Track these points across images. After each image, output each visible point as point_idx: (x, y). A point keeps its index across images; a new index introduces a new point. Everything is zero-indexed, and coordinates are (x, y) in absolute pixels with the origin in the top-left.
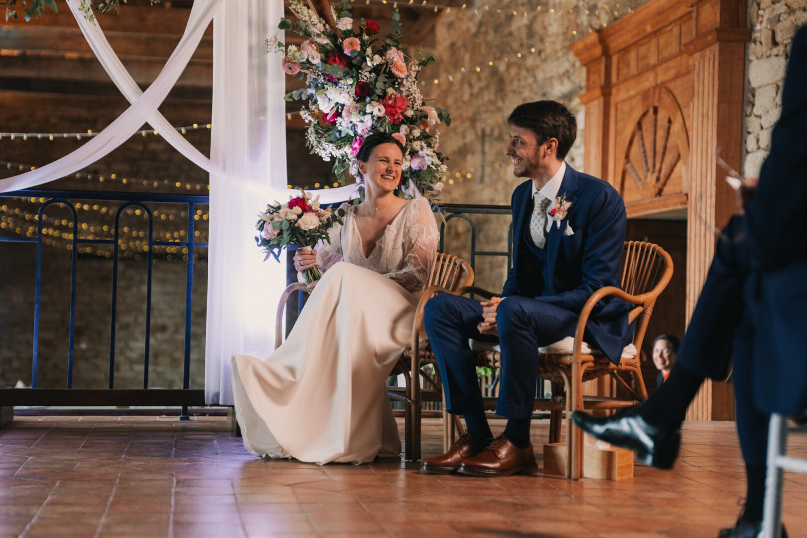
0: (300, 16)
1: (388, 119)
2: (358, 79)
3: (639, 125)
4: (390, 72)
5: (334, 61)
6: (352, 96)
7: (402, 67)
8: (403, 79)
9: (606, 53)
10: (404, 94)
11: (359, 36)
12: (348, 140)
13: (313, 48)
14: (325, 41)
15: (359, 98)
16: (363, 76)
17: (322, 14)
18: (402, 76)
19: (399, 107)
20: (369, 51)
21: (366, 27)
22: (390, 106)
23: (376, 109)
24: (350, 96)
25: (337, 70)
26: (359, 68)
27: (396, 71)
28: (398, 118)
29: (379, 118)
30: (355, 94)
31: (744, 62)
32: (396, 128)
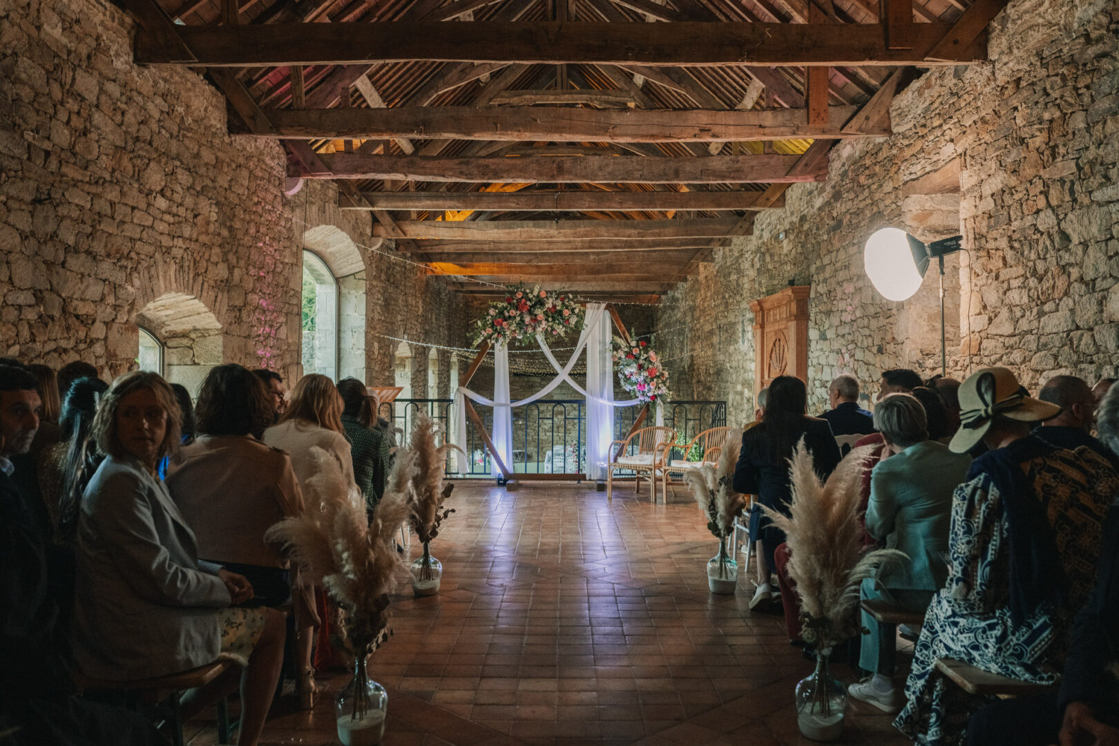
0: (617, 342)
1: (649, 377)
2: (638, 363)
3: (774, 344)
4: (650, 360)
5: (630, 357)
7: (654, 358)
8: (655, 362)
9: (762, 309)
10: (655, 368)
11: (639, 347)
12: (636, 383)
13: (622, 353)
14: (626, 350)
15: (639, 369)
16: (640, 362)
17: (626, 339)
19: (653, 372)
20: (642, 352)
21: (641, 344)
22: (650, 372)
23: (646, 374)
24: (635, 369)
25: (631, 360)
26: (639, 359)
27: (652, 359)
28: (653, 376)
29: (646, 376)
30: (637, 368)
31: (807, 329)
32: (652, 380)
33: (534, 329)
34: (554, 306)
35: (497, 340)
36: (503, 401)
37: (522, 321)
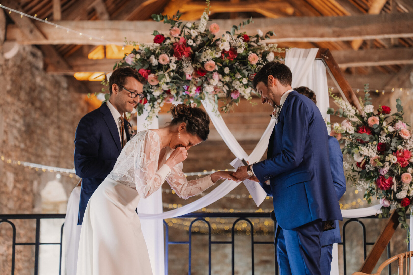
0: (340, 106)
1: (400, 165)
2: (379, 141)
4: (399, 136)
5: (363, 131)
6: (375, 151)
7: (406, 132)
8: (407, 140)
10: (408, 149)
11: (378, 115)
13: (349, 124)
14: (356, 119)
15: (379, 152)
16: (382, 139)
17: (353, 104)
18: (407, 138)
19: (406, 157)
20: (385, 124)
21: (382, 110)
22: (400, 156)
23: (392, 159)
24: (374, 151)
25: (366, 137)
26: (379, 134)
27: (403, 135)
28: (406, 164)
29: (394, 164)
30: (377, 150)
32: (404, 170)
33: (200, 89)
34: (233, 50)
35: (141, 110)
36: (151, 211)
37: (180, 73)
